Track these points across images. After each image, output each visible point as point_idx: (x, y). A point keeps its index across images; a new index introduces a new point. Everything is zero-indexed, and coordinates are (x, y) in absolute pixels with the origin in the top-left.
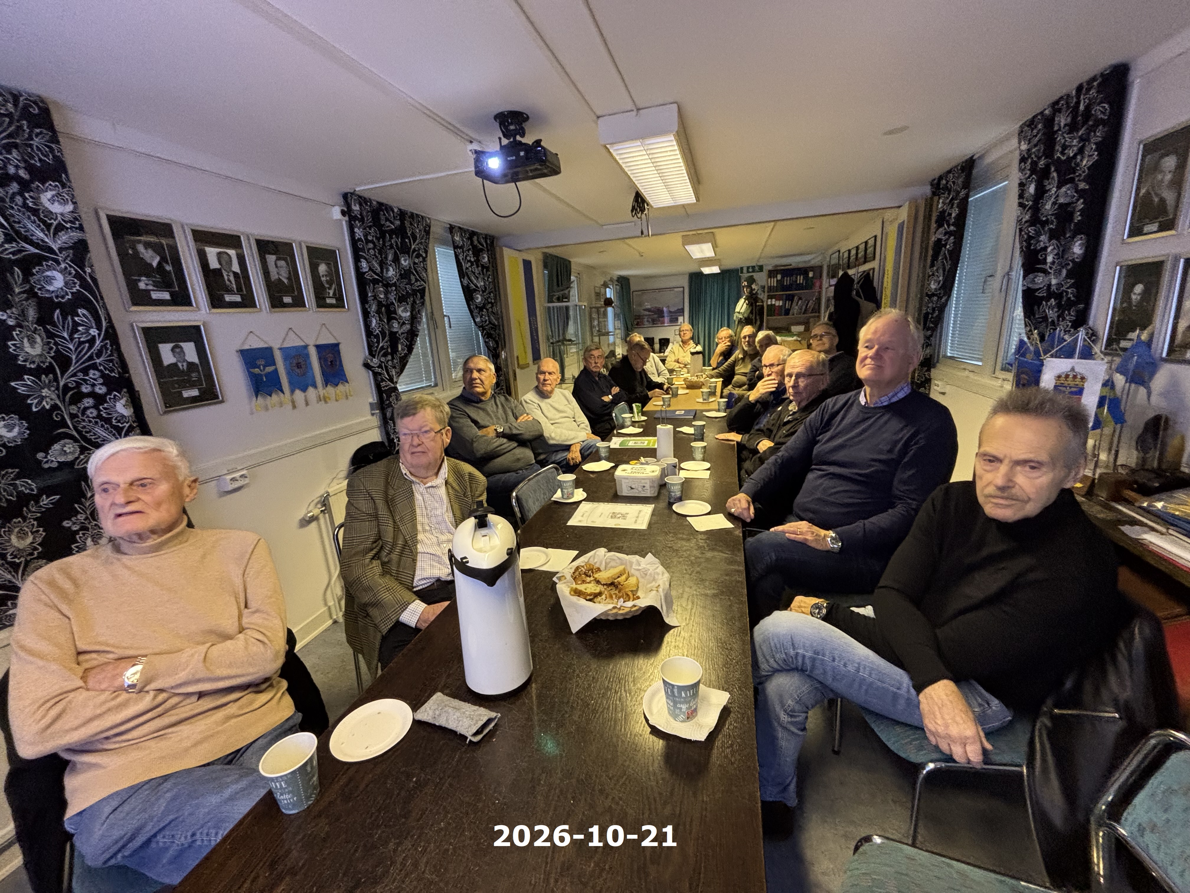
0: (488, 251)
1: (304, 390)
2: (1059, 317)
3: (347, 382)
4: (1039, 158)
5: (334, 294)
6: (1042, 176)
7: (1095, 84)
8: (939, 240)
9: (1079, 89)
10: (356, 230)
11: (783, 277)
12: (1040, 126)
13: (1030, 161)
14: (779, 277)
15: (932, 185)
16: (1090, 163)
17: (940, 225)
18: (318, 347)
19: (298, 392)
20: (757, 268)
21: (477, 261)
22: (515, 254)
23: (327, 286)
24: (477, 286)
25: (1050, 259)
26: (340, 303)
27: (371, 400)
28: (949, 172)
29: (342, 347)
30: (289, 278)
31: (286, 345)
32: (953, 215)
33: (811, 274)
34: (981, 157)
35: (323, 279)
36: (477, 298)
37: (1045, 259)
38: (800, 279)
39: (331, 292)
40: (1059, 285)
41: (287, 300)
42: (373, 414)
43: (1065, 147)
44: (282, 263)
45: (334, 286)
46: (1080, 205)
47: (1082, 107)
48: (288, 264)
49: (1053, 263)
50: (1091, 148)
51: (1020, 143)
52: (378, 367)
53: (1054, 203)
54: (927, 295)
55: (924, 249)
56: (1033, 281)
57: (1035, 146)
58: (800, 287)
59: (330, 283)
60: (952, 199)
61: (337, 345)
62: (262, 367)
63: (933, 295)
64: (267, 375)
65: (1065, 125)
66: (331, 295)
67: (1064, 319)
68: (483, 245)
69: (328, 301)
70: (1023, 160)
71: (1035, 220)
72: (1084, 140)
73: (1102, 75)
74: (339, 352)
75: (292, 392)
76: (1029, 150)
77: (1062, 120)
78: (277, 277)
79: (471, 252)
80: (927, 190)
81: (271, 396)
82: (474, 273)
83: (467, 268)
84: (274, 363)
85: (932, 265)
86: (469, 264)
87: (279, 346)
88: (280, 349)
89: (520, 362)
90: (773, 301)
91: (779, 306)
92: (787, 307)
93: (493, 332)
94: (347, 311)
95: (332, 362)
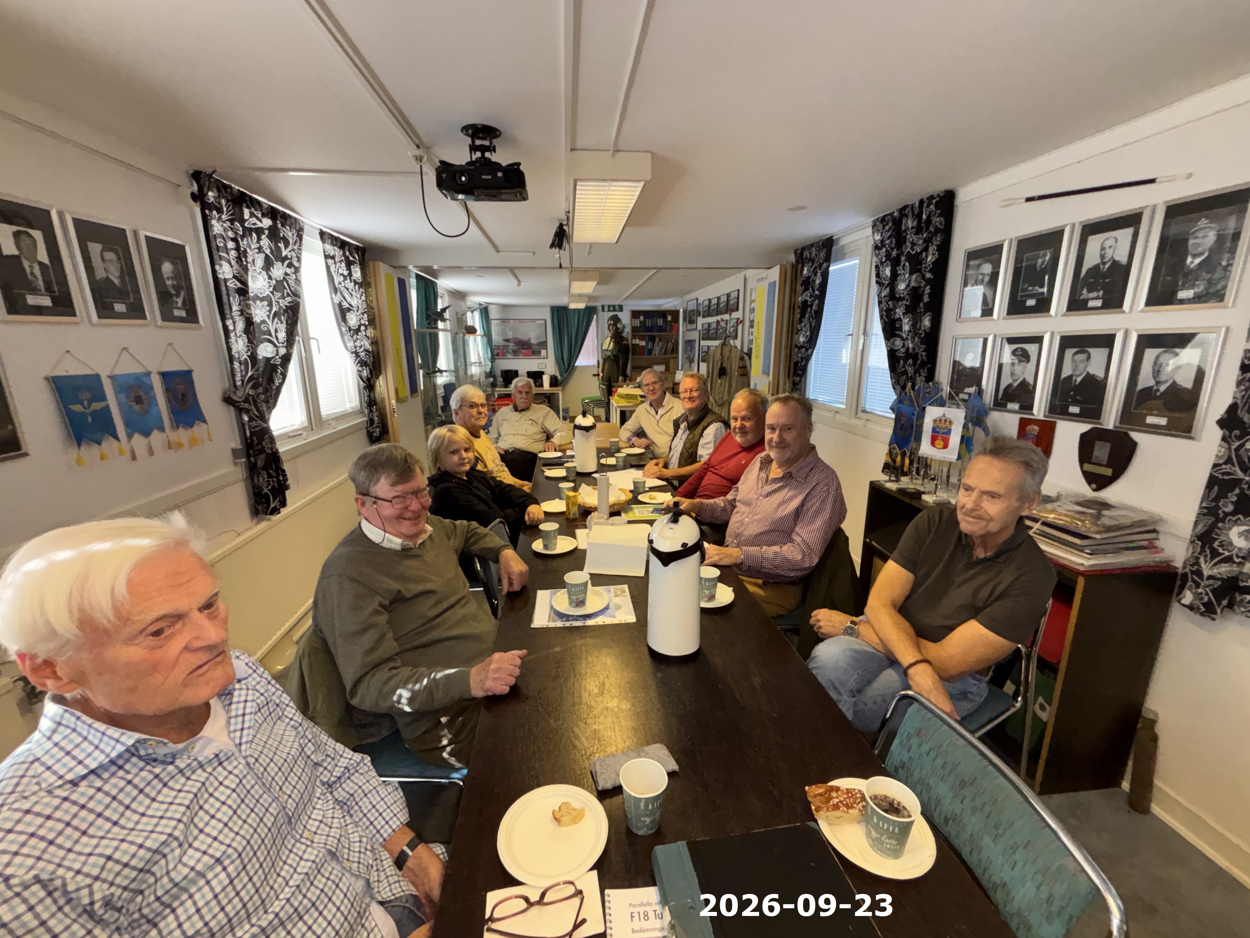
0: (360, 264)
1: (146, 433)
2: (915, 373)
3: (205, 421)
4: (893, 249)
5: (184, 302)
6: (895, 263)
7: (934, 201)
8: (806, 301)
9: (922, 202)
10: (214, 222)
11: (645, 318)
12: (890, 224)
13: (884, 249)
14: (642, 318)
15: (796, 254)
16: (933, 260)
17: (806, 289)
18: (165, 376)
19: (138, 439)
20: (617, 308)
21: (350, 275)
22: (390, 270)
23: (174, 292)
24: (351, 305)
25: (906, 328)
26: (192, 316)
27: (233, 445)
28: (812, 245)
29: (195, 376)
30: (122, 277)
31: (119, 371)
32: (818, 282)
33: (669, 318)
34: (838, 239)
35: (169, 283)
36: (352, 319)
37: (901, 327)
38: (660, 322)
39: (180, 301)
40: (914, 349)
41: (120, 307)
42: (236, 464)
43: (913, 244)
44: (109, 256)
45: (182, 293)
46: (928, 290)
47: (924, 217)
48: (119, 259)
49: (910, 331)
50: (932, 249)
51: (873, 233)
52: (245, 402)
53: (908, 285)
54: (797, 346)
55: (792, 308)
56: (893, 344)
57: (889, 238)
58: (661, 329)
59: (178, 288)
60: (815, 268)
61: (189, 373)
62: (86, 403)
63: (802, 347)
64: (95, 414)
65: (912, 228)
66: (180, 305)
67: (920, 375)
68: (354, 257)
69: (176, 313)
70: (877, 248)
71: (893, 296)
72: (928, 241)
73: (938, 195)
74: (192, 383)
75: (130, 436)
76: (882, 241)
77: (910, 223)
78: (104, 275)
79: (343, 265)
80: (792, 258)
81: (99, 443)
82: (347, 289)
83: (340, 283)
84: (104, 398)
85: (801, 322)
86: (342, 278)
87: (108, 373)
88: (110, 377)
89: (400, 398)
90: (637, 341)
91: (642, 346)
92: (649, 348)
93: (366, 360)
94: (201, 327)
95: (183, 395)
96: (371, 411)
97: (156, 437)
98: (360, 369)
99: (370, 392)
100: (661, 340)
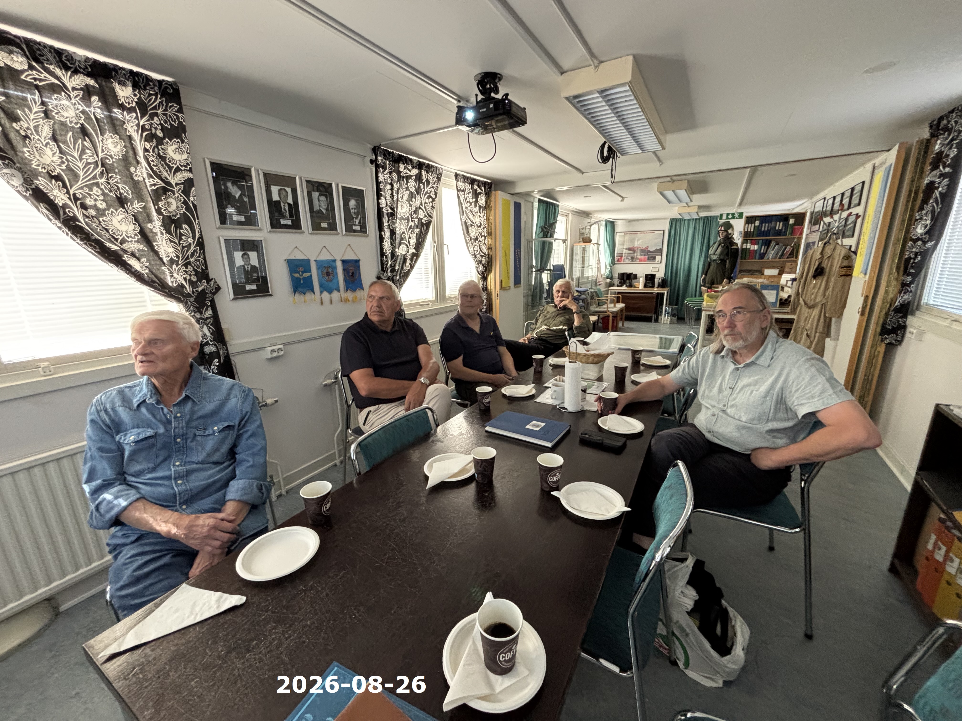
0: (486, 194)
1: (330, 292)
5: (360, 222)
8: (932, 183)
10: (380, 175)
11: (761, 223)
14: (757, 223)
15: (931, 126)
17: (935, 167)
18: (344, 262)
19: (326, 295)
20: (737, 215)
21: (476, 201)
22: (507, 197)
24: (473, 223)
28: (953, 110)
29: (361, 263)
31: (320, 258)
32: (951, 156)
35: (352, 211)
36: (473, 232)
38: (779, 226)
39: (357, 221)
44: (322, 198)
45: (360, 217)
48: (327, 199)
54: (912, 239)
58: (779, 233)
59: (357, 214)
60: (952, 139)
61: (357, 261)
62: (301, 273)
63: (920, 240)
64: (304, 279)
66: (357, 223)
68: (481, 190)
69: (354, 228)
74: (359, 267)
75: (321, 292)
78: (319, 208)
79: (470, 195)
80: (925, 132)
82: (472, 212)
83: (466, 208)
84: (310, 271)
85: (922, 210)
86: (469, 204)
87: (315, 259)
88: (316, 261)
89: (503, 285)
90: (749, 246)
91: (754, 250)
92: (762, 251)
93: (483, 260)
94: (368, 236)
95: (353, 273)
97: (335, 295)
98: (477, 266)
99: (484, 279)
100: (778, 244)
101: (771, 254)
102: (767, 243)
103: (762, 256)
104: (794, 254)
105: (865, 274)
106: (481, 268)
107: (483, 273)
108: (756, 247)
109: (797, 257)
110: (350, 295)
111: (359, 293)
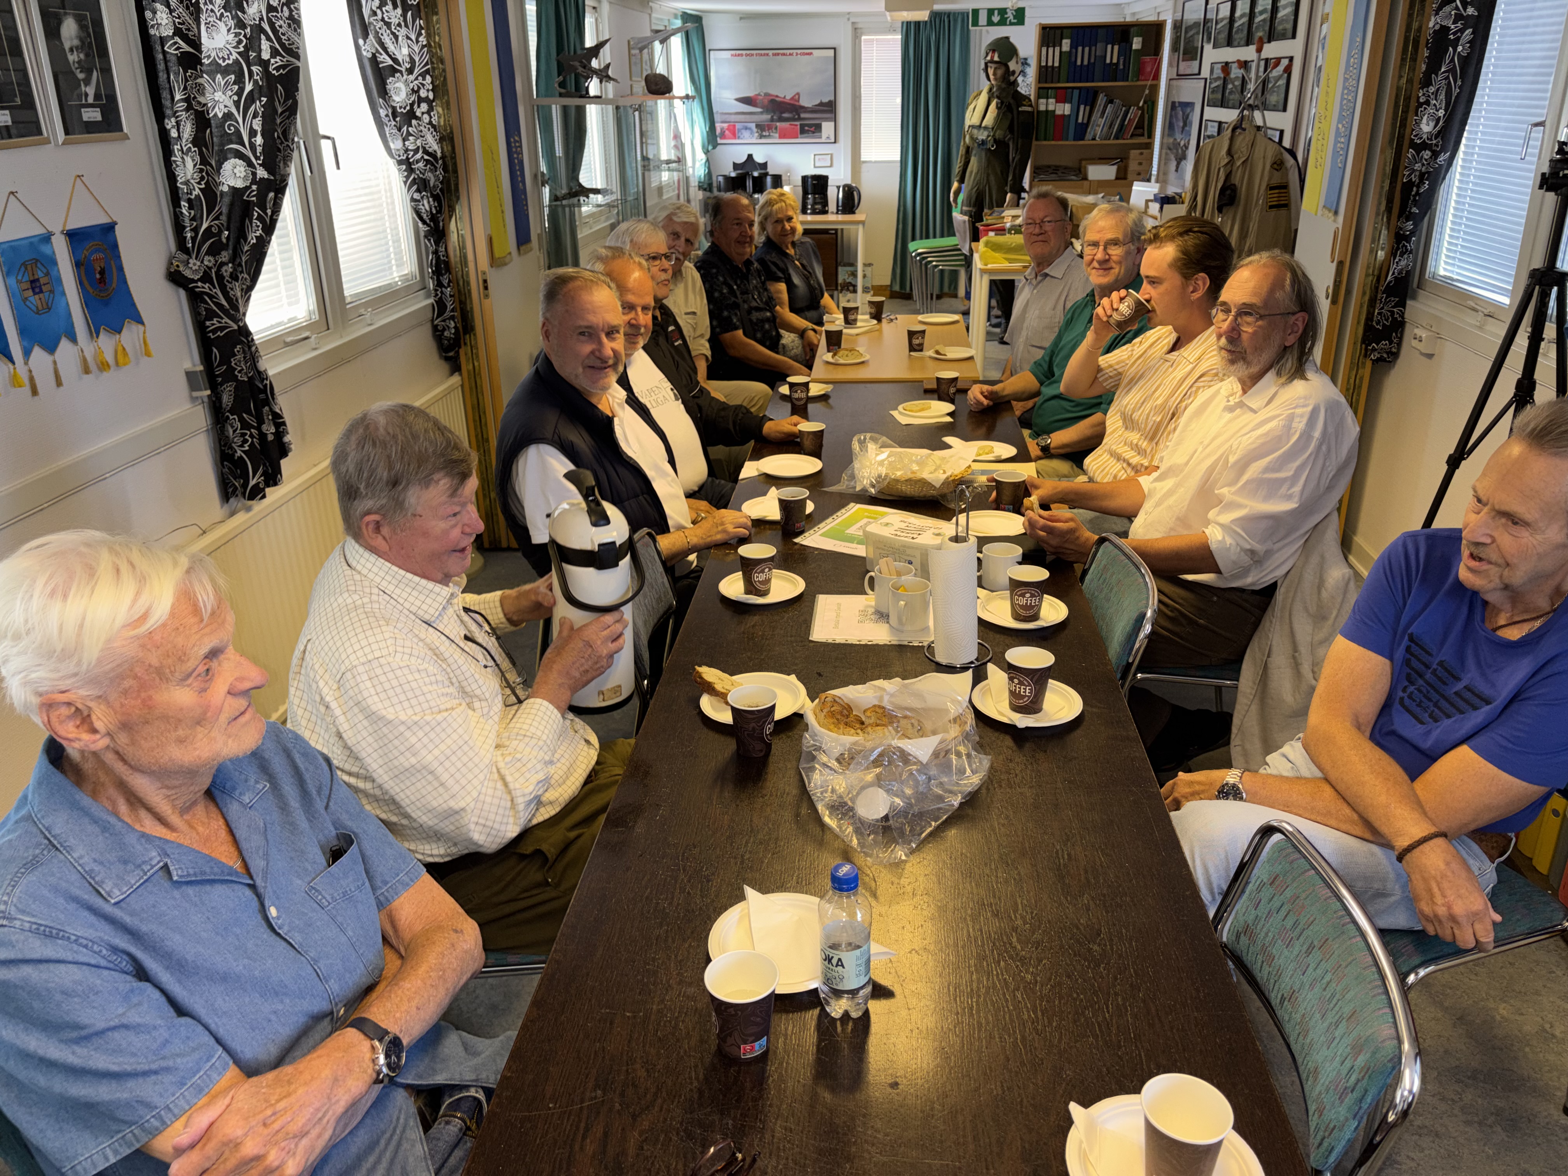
1: (51, 346)
3: (140, 321)
5: (98, 93)
8: (1444, 30)
11: (1074, 46)
14: (1066, 44)
18: (73, 237)
19: (38, 356)
20: (1011, 15)
23: (80, 75)
24: (396, 60)
27: (188, 365)
29: (120, 233)
31: (6, 235)
33: (1137, 43)
35: (73, 58)
36: (399, 90)
38: (1113, 54)
39: (91, 92)
45: (95, 76)
52: (201, 280)
54: (1413, 145)
55: (1410, 47)
58: (1113, 72)
59: (87, 66)
61: (110, 228)
63: (1424, 146)
66: (91, 100)
69: (87, 115)
74: (115, 246)
75: (27, 352)
82: (388, 25)
83: (372, 13)
85: (1428, 83)
89: (497, 254)
90: (1050, 105)
91: (1063, 116)
92: (1080, 121)
93: (429, 176)
94: (127, 137)
95: (102, 272)
96: (440, 284)
97: (66, 353)
98: (417, 196)
99: (437, 243)
100: (1111, 102)
101: (1099, 126)
102: (1089, 98)
103: (1081, 131)
104: (1145, 127)
105: (1336, 213)
106: (426, 205)
107: (434, 218)
108: (1065, 109)
109: (1151, 135)
110: (106, 342)
111: (130, 334)
